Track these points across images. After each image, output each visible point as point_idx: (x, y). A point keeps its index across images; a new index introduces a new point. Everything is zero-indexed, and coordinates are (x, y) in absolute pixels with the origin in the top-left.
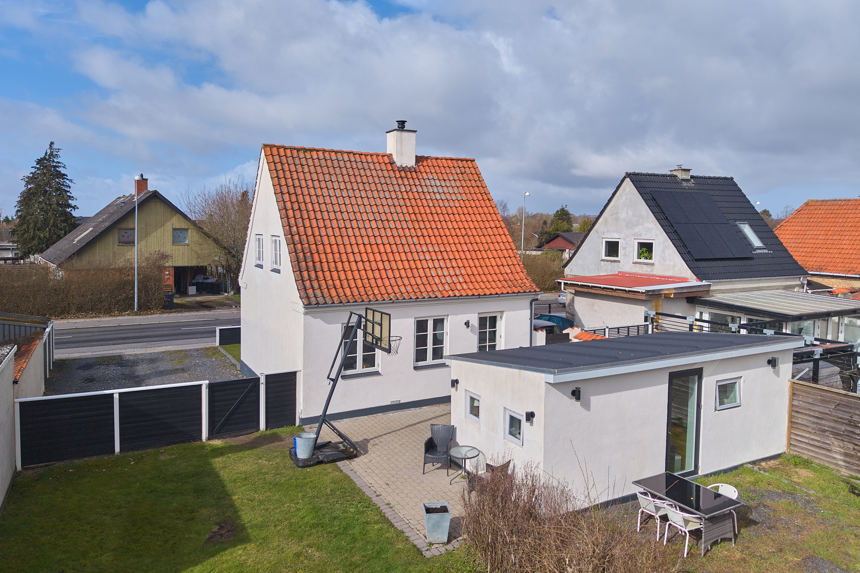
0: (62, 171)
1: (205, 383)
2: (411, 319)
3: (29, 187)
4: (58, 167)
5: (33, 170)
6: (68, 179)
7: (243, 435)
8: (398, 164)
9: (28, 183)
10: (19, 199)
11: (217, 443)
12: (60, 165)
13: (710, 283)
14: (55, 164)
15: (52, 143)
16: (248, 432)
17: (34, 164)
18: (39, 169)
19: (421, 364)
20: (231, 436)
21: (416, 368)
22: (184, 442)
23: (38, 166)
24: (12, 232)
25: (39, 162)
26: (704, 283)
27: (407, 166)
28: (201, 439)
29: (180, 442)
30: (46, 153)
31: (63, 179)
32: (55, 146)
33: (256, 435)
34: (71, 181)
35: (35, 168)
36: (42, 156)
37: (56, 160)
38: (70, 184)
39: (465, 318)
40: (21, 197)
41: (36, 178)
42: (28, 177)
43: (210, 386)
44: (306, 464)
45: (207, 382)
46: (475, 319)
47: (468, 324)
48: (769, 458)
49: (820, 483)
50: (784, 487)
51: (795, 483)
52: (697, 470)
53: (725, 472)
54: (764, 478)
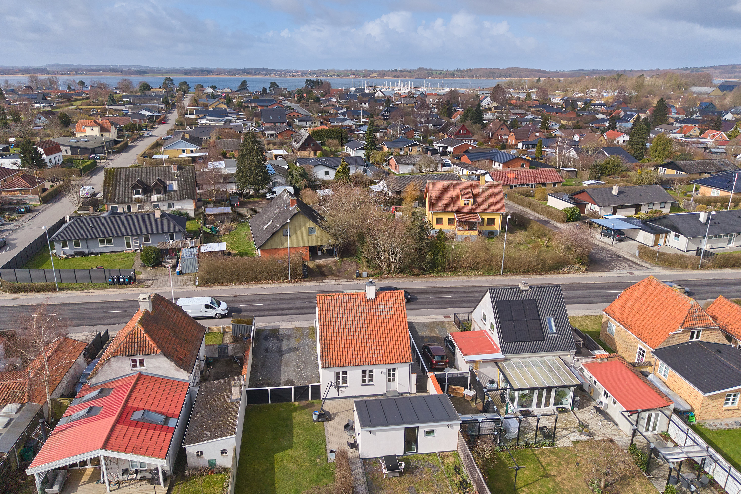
2: (358, 371)
7: (304, 401)
8: (368, 298)
11: (296, 403)
13: (505, 357)
19: (364, 384)
20: (301, 401)
21: (361, 385)
27: (371, 299)
28: (292, 401)
29: (286, 402)
33: (308, 402)
39: (381, 370)
44: (315, 421)
45: (294, 387)
46: (385, 370)
47: (382, 372)
48: (448, 451)
49: (451, 465)
50: (437, 464)
51: (443, 463)
52: (417, 452)
53: (428, 453)
54: (435, 459)
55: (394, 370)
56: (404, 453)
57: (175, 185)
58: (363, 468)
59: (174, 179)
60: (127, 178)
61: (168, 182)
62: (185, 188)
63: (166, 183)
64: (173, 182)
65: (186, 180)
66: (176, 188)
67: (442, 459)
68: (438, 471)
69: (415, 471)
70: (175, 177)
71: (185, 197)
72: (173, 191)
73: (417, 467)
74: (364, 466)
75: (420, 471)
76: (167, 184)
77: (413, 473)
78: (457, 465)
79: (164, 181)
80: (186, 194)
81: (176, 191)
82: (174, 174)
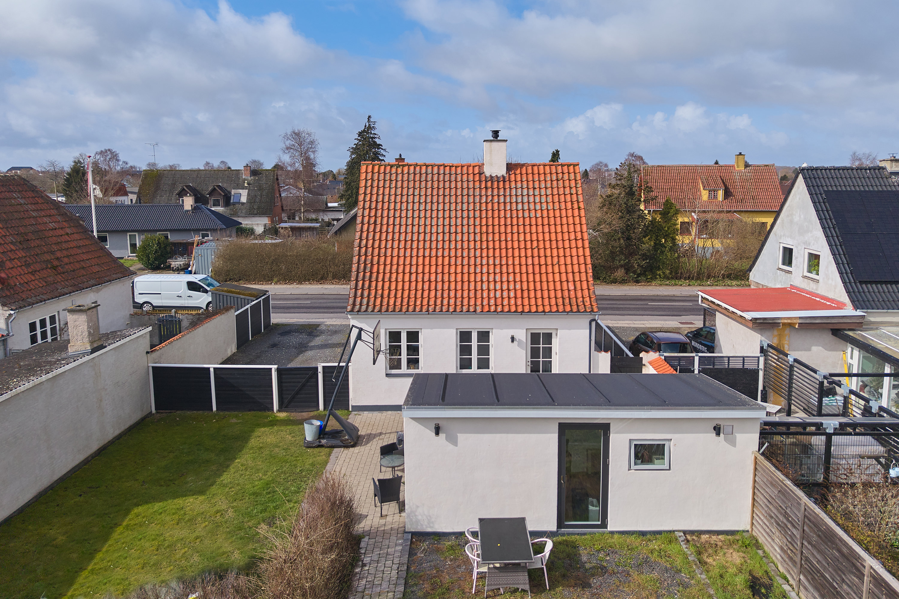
0: (378, 141)
1: (274, 367)
2: (452, 330)
3: (353, 156)
4: (375, 138)
5: (356, 142)
6: (383, 149)
7: (306, 412)
8: (488, 174)
9: (352, 153)
10: (346, 168)
12: (376, 136)
13: (864, 314)
14: (372, 136)
15: (369, 117)
16: (310, 410)
17: (357, 136)
18: (360, 141)
19: (465, 371)
20: (296, 411)
22: (260, 410)
23: (359, 138)
24: (341, 196)
25: (360, 134)
26: (859, 313)
27: (497, 176)
28: (273, 410)
29: (257, 410)
30: (365, 126)
31: (378, 149)
32: (372, 120)
33: (316, 413)
34: (385, 150)
35: (358, 139)
36: (363, 129)
37: (373, 132)
38: (384, 153)
39: (512, 332)
40: (347, 166)
41: (358, 149)
42: (353, 148)
43: (278, 370)
45: (276, 366)
46: (522, 335)
47: (513, 339)
48: (718, 533)
49: (732, 570)
50: (679, 562)
51: (703, 563)
52: (604, 525)
53: (643, 534)
54: (672, 549)
55: (548, 337)
56: (560, 525)
57: (244, 196)
58: (405, 559)
59: (243, 188)
60: (175, 184)
61: (233, 192)
62: (257, 200)
63: (230, 193)
64: (241, 191)
65: (260, 189)
66: (244, 199)
67: (699, 553)
68: (686, 586)
69: (594, 581)
70: (246, 185)
71: (255, 212)
72: (239, 203)
73: (603, 568)
74: (412, 553)
75: (614, 580)
76: (233, 193)
77: (585, 585)
78: (759, 573)
79: (229, 190)
80: (259, 208)
81: (243, 204)
82: (245, 180)
